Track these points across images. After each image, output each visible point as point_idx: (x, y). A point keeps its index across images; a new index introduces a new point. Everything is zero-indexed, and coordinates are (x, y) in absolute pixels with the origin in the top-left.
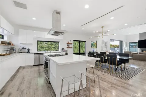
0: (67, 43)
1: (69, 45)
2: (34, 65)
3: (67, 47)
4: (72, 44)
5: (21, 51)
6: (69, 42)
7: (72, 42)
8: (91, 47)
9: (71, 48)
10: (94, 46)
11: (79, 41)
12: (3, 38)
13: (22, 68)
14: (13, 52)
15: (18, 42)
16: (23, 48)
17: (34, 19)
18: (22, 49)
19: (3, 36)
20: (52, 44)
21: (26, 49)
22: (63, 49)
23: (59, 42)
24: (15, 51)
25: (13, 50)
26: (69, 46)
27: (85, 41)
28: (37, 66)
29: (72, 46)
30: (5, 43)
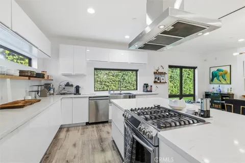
0: (155, 73)
1: (160, 76)
2: (88, 124)
3: (155, 82)
4: (165, 73)
5: (63, 92)
6: (159, 71)
7: (166, 70)
8: (212, 80)
9: (163, 83)
10: (221, 78)
11: (181, 68)
12: (30, 64)
13: (65, 129)
14: (48, 94)
15: (58, 72)
16: (68, 85)
17: (91, 11)
18: (66, 86)
19: (30, 60)
20: (117, 76)
21: (72, 86)
22: (146, 85)
23: (137, 71)
24: (52, 92)
25: (49, 89)
26: (158, 79)
27: (194, 68)
28: (94, 126)
29: (166, 78)
30: (29, 74)
